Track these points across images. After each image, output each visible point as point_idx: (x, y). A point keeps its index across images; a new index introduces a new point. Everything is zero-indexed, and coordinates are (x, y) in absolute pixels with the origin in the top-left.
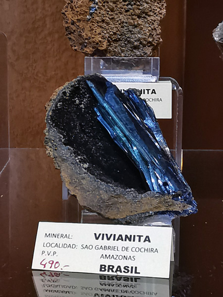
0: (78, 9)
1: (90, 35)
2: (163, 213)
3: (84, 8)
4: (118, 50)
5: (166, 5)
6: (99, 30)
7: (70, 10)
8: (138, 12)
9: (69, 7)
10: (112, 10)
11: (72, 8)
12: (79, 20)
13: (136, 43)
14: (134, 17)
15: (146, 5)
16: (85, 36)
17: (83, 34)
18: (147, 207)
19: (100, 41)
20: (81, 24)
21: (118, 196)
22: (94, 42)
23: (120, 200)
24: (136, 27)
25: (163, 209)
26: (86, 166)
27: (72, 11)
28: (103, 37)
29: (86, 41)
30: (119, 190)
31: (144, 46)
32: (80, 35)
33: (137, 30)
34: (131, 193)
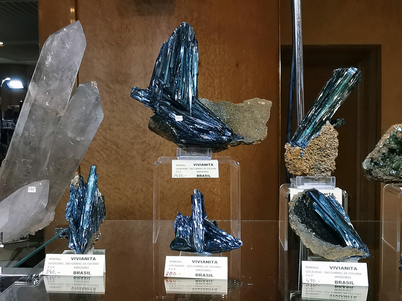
0: (294, 154)
1: (300, 166)
2: (354, 257)
3: (297, 153)
4: (313, 173)
5: (338, 151)
6: (305, 164)
8: (324, 154)
10: (311, 154)
11: (290, 153)
12: (294, 159)
13: (323, 170)
14: (322, 157)
15: (328, 151)
17: (296, 166)
18: (347, 254)
19: (305, 169)
20: (295, 161)
21: (332, 249)
22: (302, 170)
23: (334, 251)
24: (323, 162)
25: (354, 255)
26: (314, 234)
28: (307, 167)
29: (298, 169)
30: (333, 246)
31: (327, 171)
32: (295, 166)
33: (323, 163)
34: (339, 247)
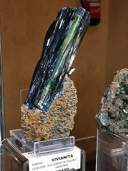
0: (33, 118)
1: (40, 132)
3: (37, 117)
4: (51, 135)
5: (77, 108)
7: (28, 118)
8: (64, 114)
9: (27, 117)
10: (52, 116)
12: (33, 124)
13: (62, 131)
14: (62, 117)
16: (37, 132)
19: (46, 135)
22: (42, 135)
27: (29, 118)
28: (47, 131)
29: (37, 135)
31: (66, 132)
32: (34, 132)
33: (63, 124)
